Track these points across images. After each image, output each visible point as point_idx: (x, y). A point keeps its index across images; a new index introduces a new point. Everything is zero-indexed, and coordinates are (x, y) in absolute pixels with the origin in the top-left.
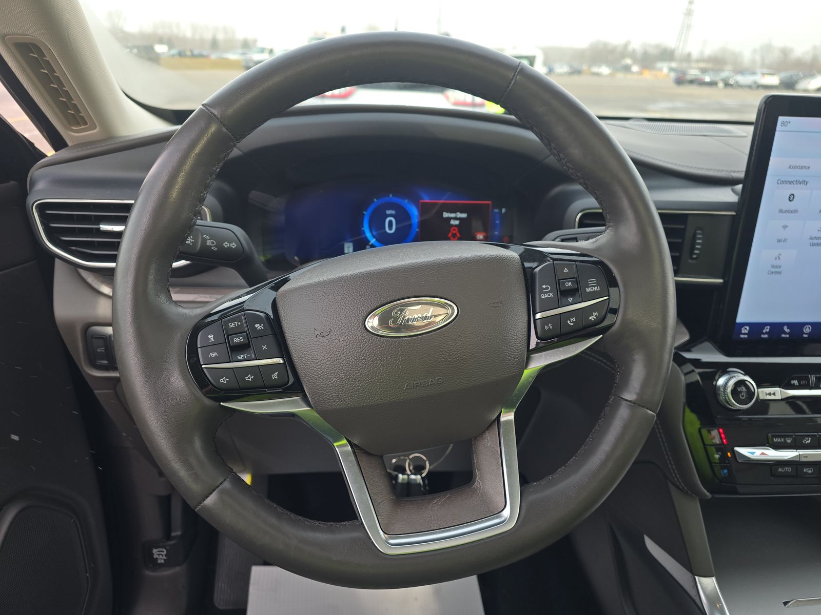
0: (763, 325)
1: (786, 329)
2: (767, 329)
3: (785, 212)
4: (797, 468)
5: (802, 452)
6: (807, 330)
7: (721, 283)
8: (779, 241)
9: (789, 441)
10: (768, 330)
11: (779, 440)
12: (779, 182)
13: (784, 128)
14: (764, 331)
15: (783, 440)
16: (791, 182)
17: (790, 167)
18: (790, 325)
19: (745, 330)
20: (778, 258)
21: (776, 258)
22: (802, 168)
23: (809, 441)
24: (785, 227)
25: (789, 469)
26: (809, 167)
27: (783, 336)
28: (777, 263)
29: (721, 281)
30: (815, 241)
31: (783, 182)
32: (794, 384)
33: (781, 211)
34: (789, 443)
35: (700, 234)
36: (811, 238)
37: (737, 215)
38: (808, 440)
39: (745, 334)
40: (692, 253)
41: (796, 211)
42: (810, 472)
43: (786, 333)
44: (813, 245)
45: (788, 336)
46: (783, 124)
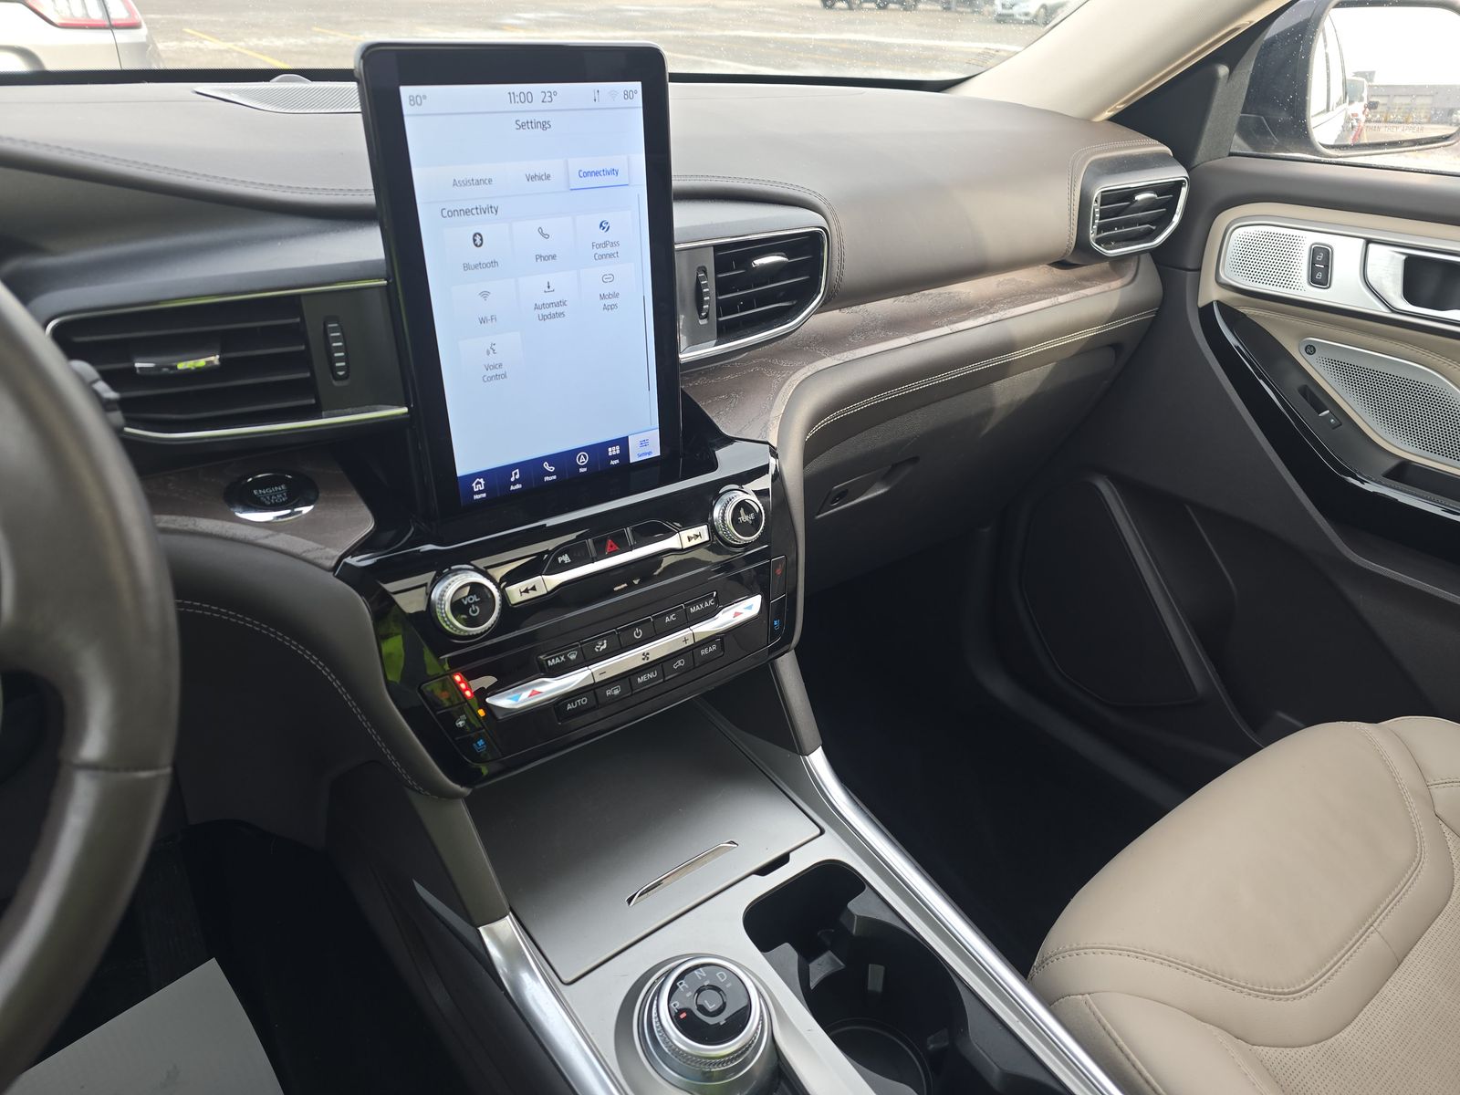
0: (507, 469)
1: (546, 466)
2: (516, 475)
3: (475, 267)
4: (595, 694)
5: (595, 667)
6: (582, 460)
7: (405, 414)
8: (483, 321)
9: (573, 657)
10: (518, 477)
11: (558, 661)
12: (445, 213)
13: (416, 109)
14: (512, 479)
15: (562, 658)
16: (467, 212)
17: (455, 184)
18: (551, 459)
19: (479, 485)
20: (491, 351)
21: (488, 353)
22: (478, 182)
23: (605, 646)
24: (485, 294)
25: (583, 701)
26: (490, 181)
27: (547, 479)
28: (493, 360)
29: (405, 410)
30: (546, 312)
31: (452, 213)
32: (563, 561)
33: (467, 267)
34: (574, 660)
35: (334, 330)
36: (536, 307)
37: (388, 284)
38: (603, 645)
39: (479, 492)
40: (333, 370)
41: (494, 263)
42: (616, 692)
43: (550, 474)
44: (544, 318)
45: (554, 477)
46: (413, 100)
